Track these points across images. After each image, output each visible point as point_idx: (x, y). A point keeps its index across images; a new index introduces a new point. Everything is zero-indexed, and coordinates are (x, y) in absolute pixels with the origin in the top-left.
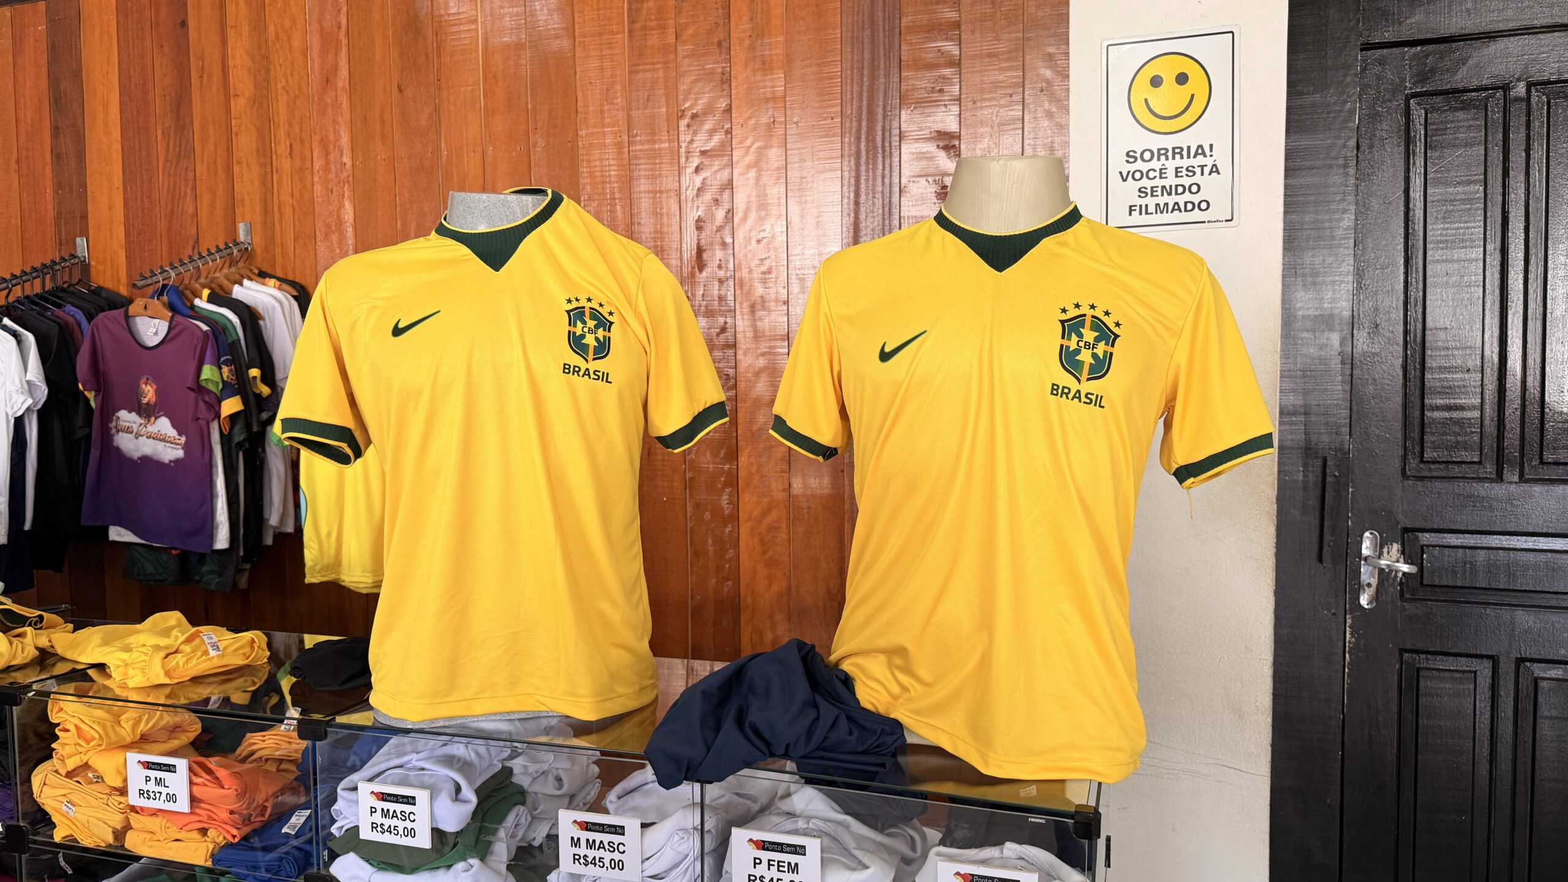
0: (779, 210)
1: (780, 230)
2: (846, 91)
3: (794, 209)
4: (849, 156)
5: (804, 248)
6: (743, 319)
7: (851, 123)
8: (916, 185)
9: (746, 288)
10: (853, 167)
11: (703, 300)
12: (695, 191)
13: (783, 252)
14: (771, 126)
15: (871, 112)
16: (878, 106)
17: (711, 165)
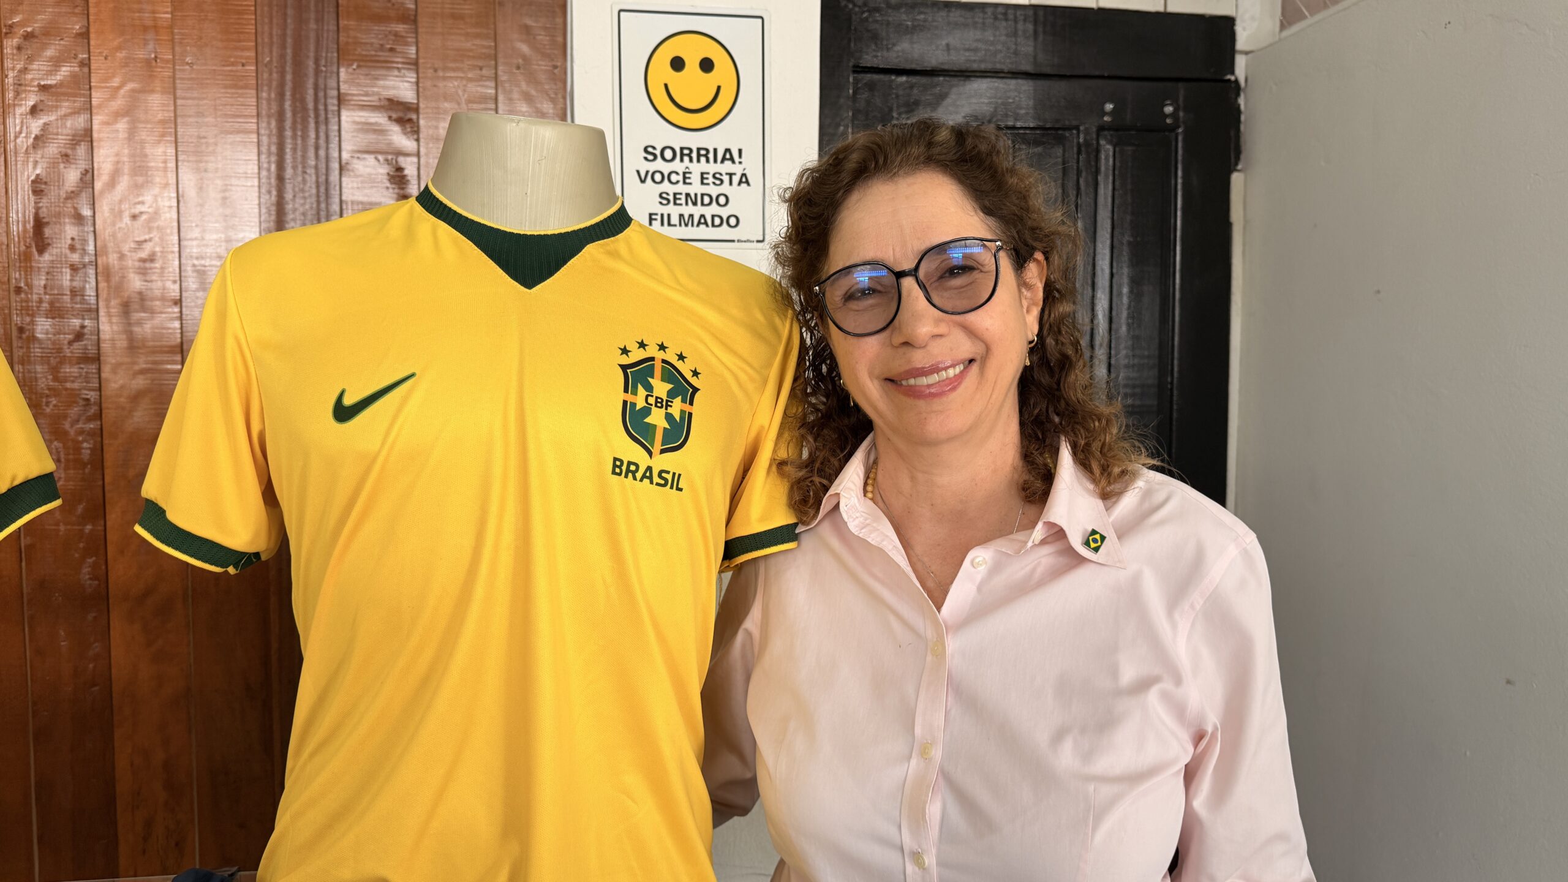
0: (166, 177)
1: (167, 204)
2: (263, 33)
3: (188, 178)
4: (269, 116)
5: (204, 231)
6: (110, 322)
7: (271, 74)
8: (362, 163)
9: (115, 279)
10: (274, 131)
11: (45, 293)
12: (31, 141)
13: (172, 234)
14: (149, 64)
15: (298, 64)
16: (308, 57)
17: (57, 107)
